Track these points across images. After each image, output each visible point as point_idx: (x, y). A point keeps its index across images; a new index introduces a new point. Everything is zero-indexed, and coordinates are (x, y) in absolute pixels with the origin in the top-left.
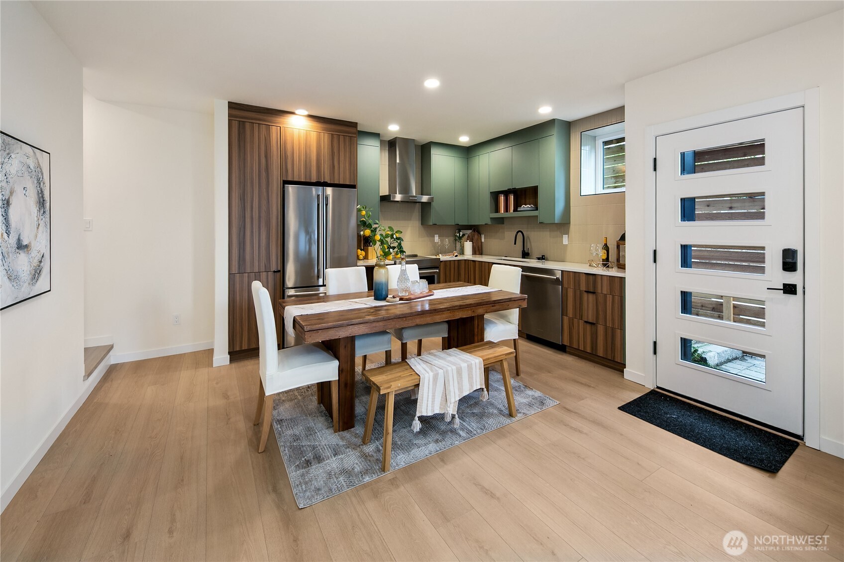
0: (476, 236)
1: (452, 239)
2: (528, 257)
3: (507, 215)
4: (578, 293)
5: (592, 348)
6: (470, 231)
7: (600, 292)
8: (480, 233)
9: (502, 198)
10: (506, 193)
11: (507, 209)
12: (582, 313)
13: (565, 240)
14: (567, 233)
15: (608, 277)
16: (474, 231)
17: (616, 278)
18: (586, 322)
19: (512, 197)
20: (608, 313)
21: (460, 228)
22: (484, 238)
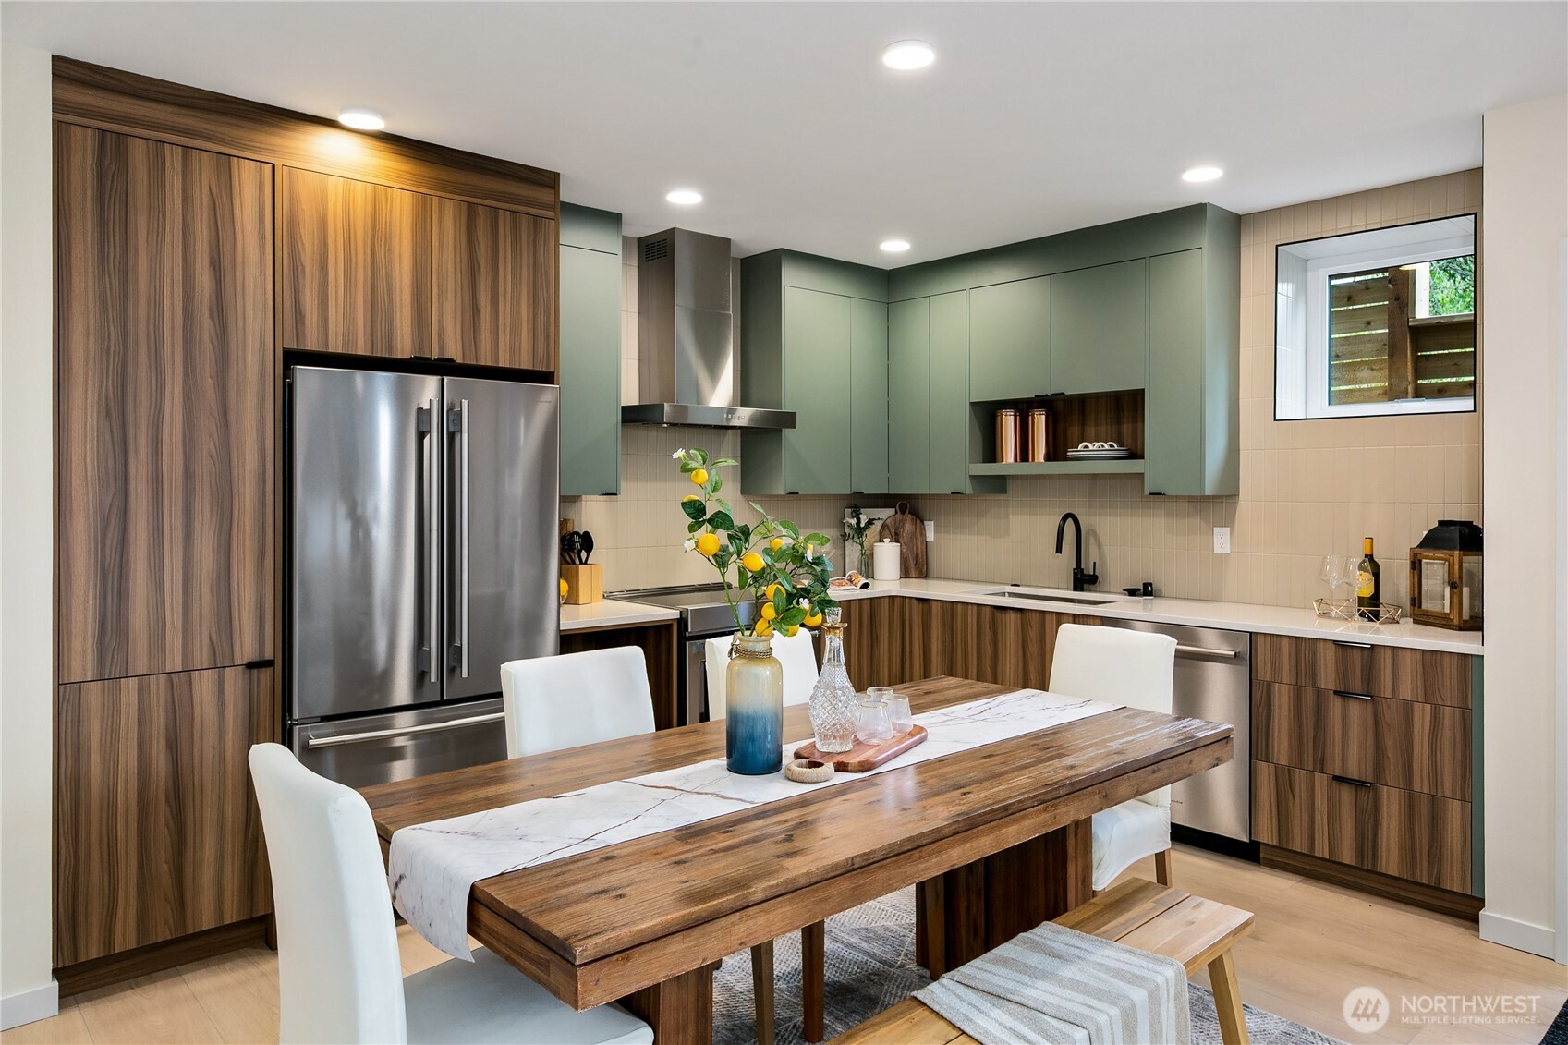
0: (908, 526)
1: (831, 533)
2: (1092, 587)
3: (1024, 469)
4: (1309, 696)
5: (1360, 851)
6: (890, 512)
7: (1388, 694)
8: (919, 518)
9: (1009, 421)
10: (1023, 408)
11: (1024, 453)
12: (1323, 754)
13: (1222, 540)
14: (1229, 521)
15: (1419, 655)
16: (903, 512)
17: (1446, 659)
18: (1338, 779)
19: (1040, 420)
20: (1416, 752)
21: (859, 501)
22: (936, 532)
